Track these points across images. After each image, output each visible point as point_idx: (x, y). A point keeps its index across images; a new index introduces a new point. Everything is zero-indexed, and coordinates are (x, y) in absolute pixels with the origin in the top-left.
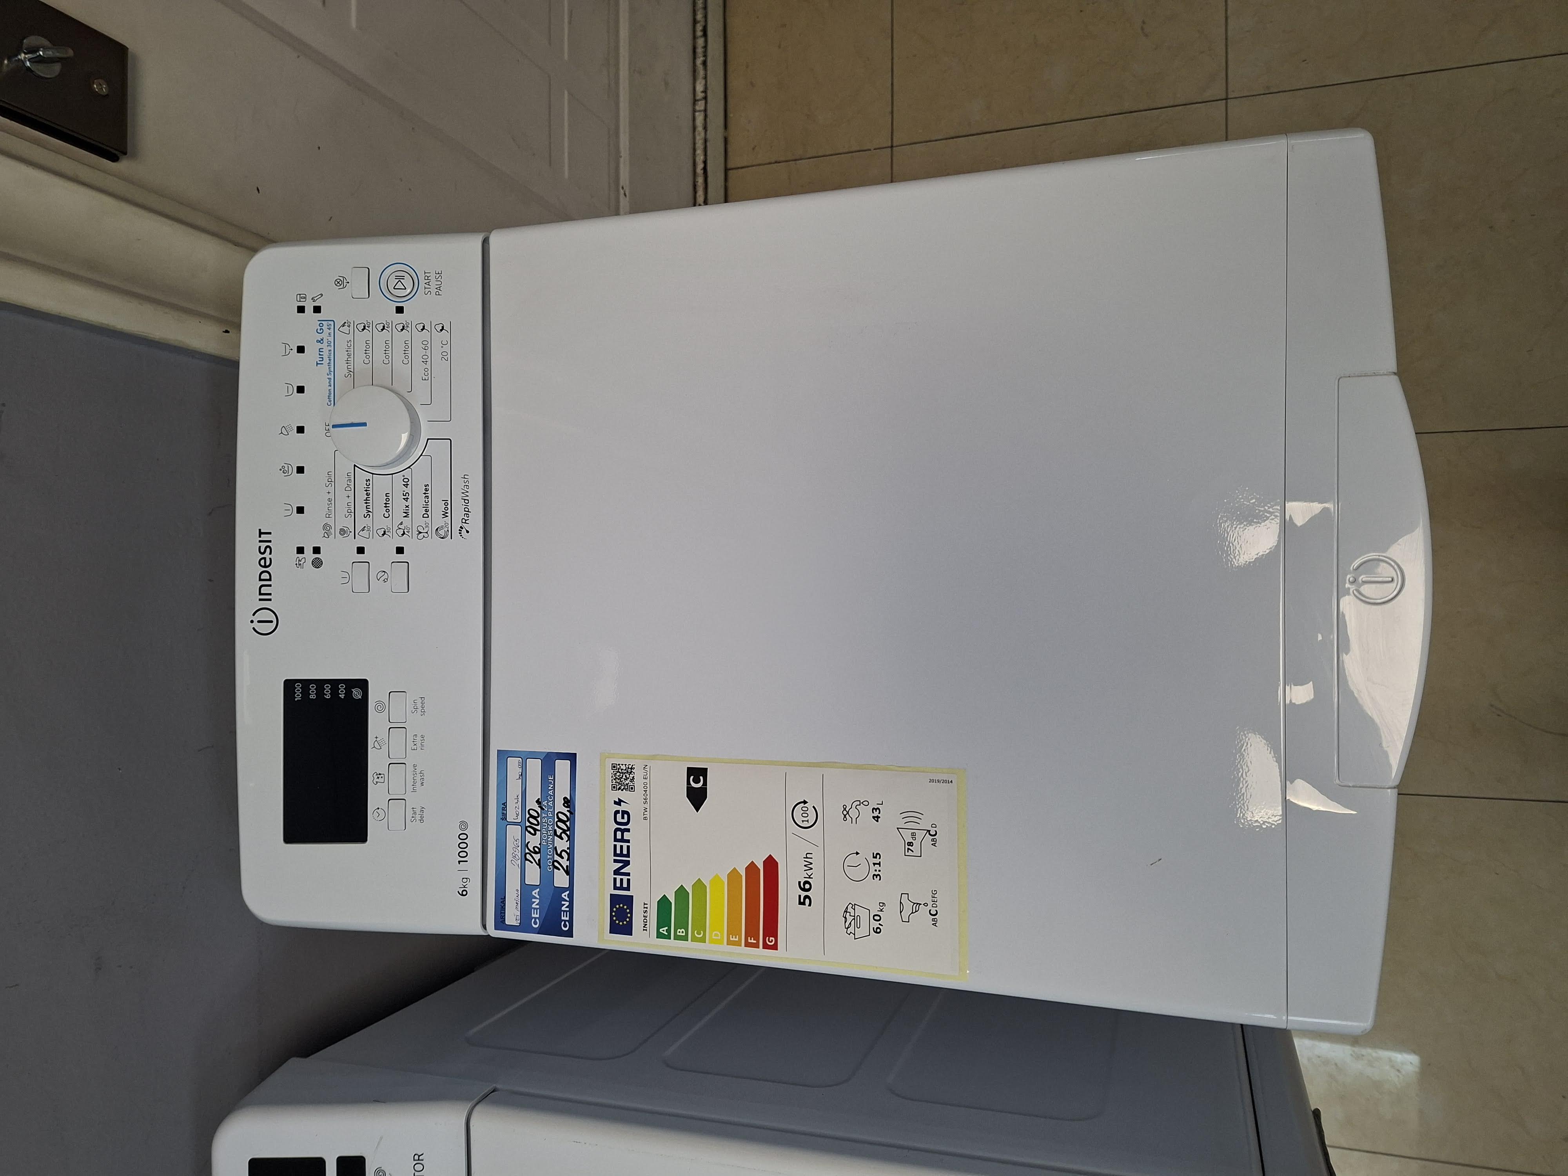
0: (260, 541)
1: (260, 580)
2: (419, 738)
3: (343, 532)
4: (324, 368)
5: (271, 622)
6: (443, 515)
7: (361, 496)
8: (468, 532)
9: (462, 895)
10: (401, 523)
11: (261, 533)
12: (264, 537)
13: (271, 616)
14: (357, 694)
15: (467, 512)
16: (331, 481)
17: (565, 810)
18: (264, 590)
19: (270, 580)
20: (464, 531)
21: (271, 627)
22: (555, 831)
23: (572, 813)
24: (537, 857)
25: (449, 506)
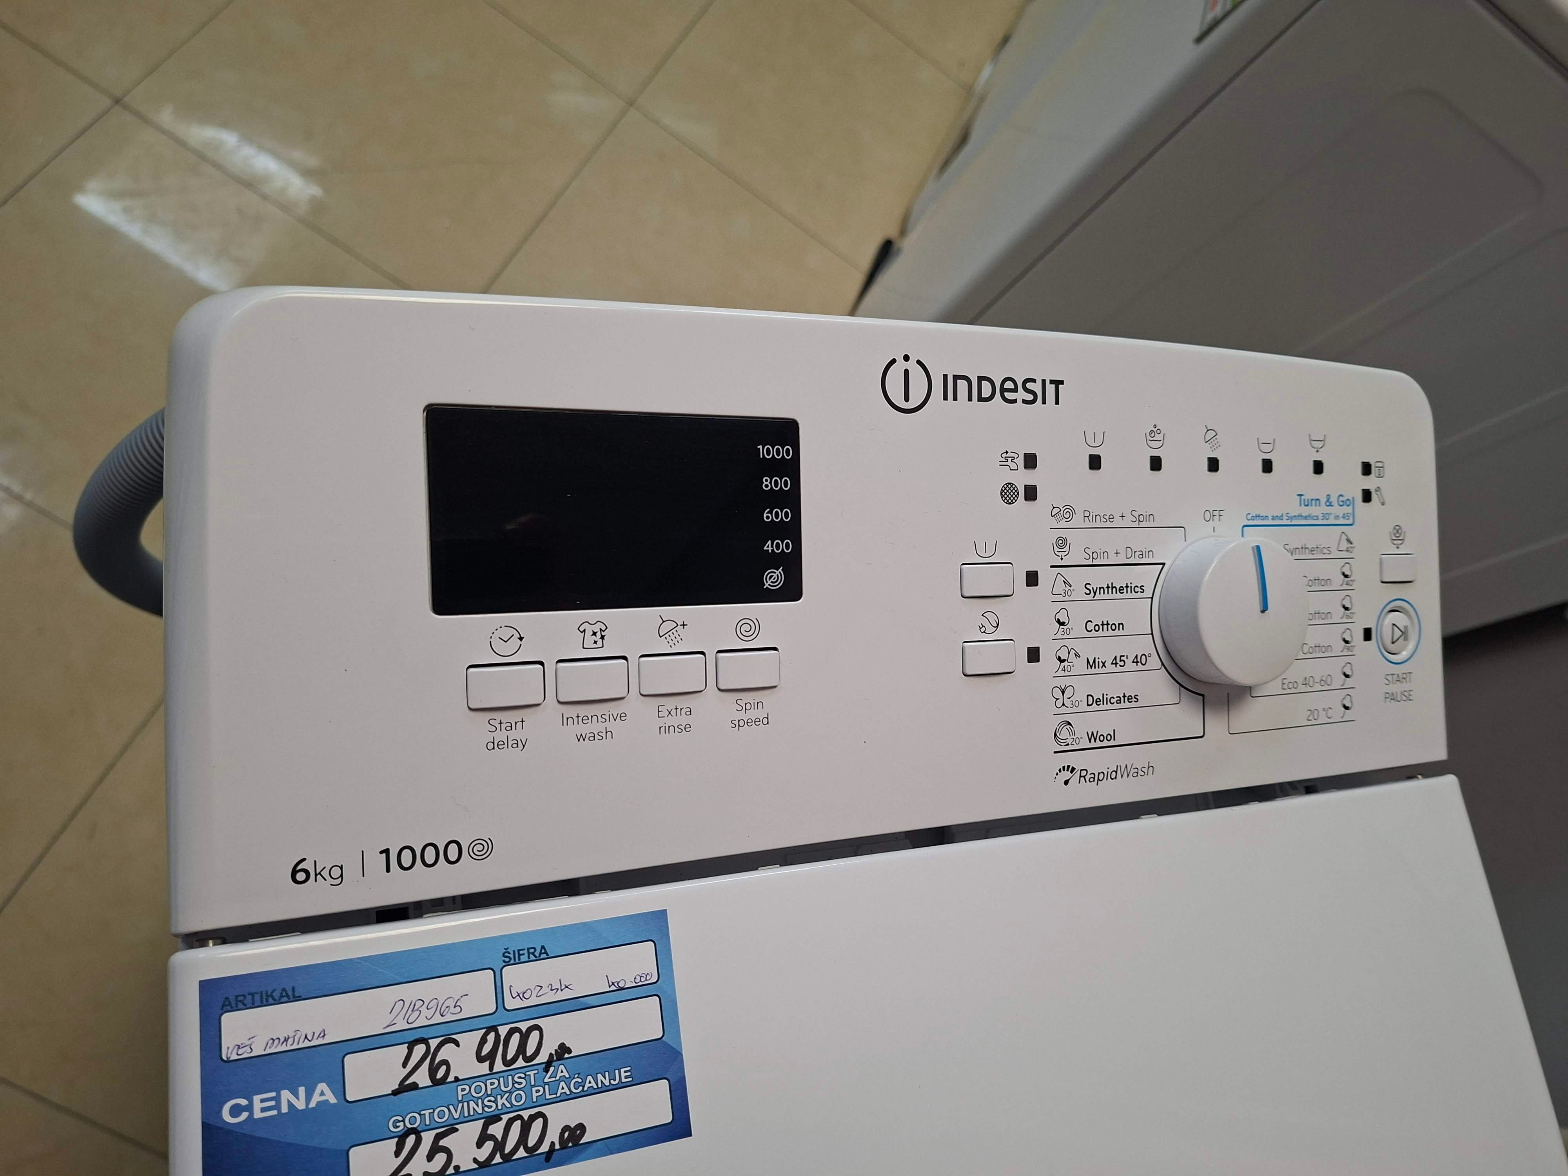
0: (1044, 381)
1: (980, 379)
2: (683, 720)
3: (1062, 543)
4: (1296, 509)
5: (907, 399)
6: (1093, 734)
7: (1119, 577)
8: (1066, 783)
9: (294, 872)
10: (1077, 655)
11: (1058, 383)
12: (1051, 389)
13: (917, 395)
14: (774, 578)
15: (1097, 778)
16: (1142, 521)
17: (553, 1136)
18: (962, 385)
19: (980, 399)
20: (1067, 775)
21: (898, 398)
22: (496, 1119)
23: (550, 1159)
24: (422, 1078)
25: (1106, 743)
